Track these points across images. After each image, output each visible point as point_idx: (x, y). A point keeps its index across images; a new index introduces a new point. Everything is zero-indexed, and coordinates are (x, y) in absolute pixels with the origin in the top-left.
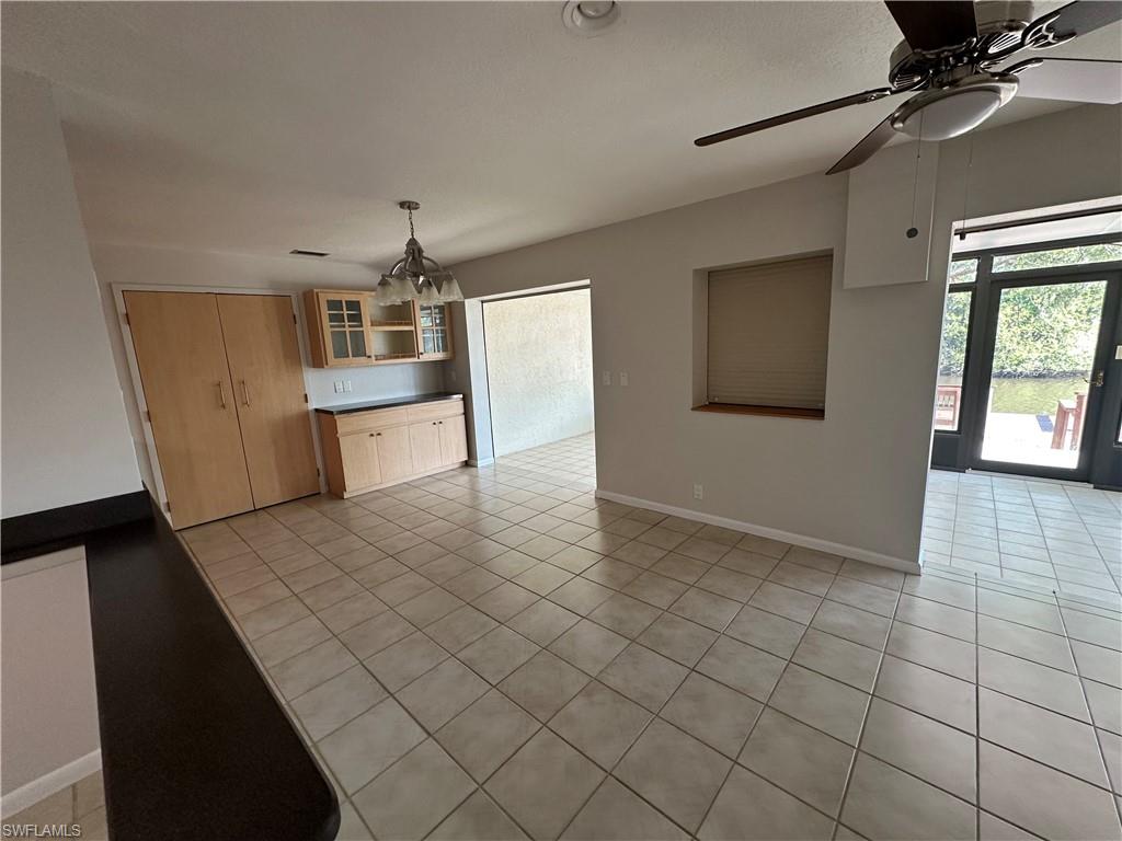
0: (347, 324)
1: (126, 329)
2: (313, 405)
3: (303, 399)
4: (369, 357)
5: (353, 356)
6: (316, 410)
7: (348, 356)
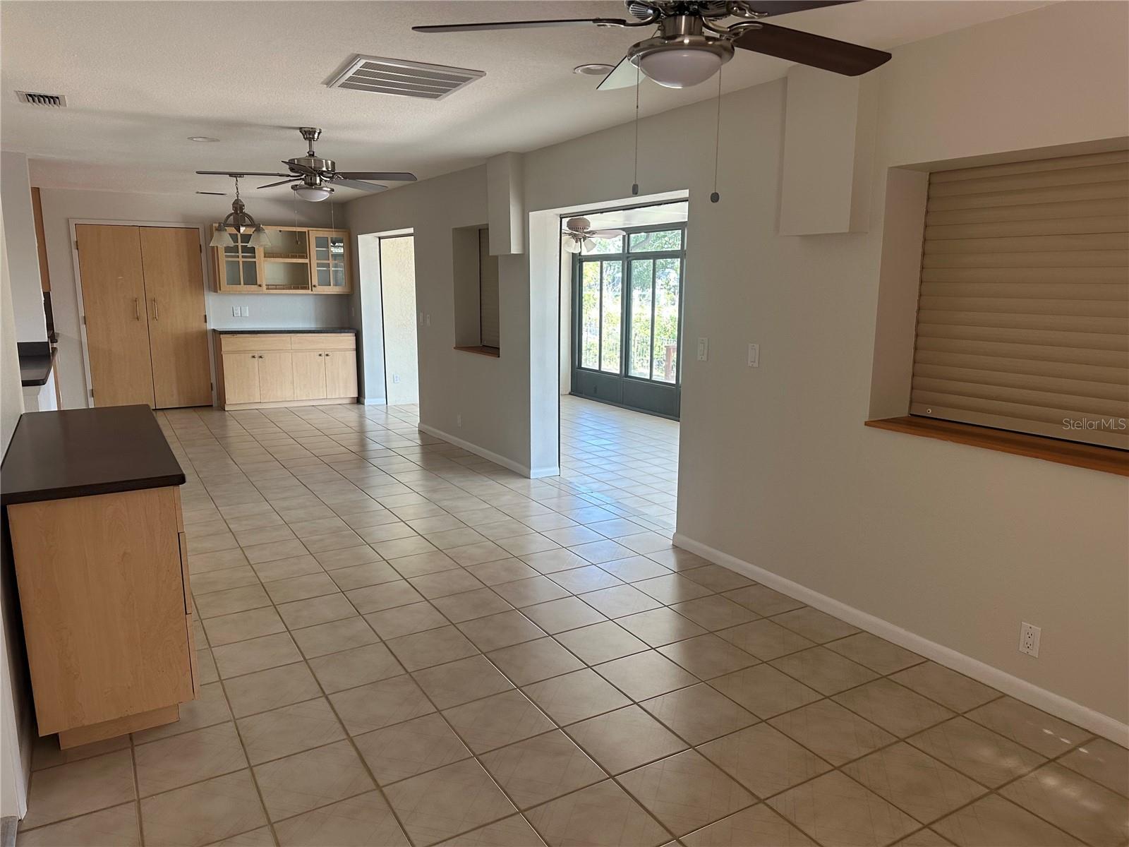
0: (240, 254)
1: (75, 252)
2: (212, 325)
3: (204, 320)
4: (260, 286)
5: (244, 284)
6: (214, 330)
7: (240, 284)
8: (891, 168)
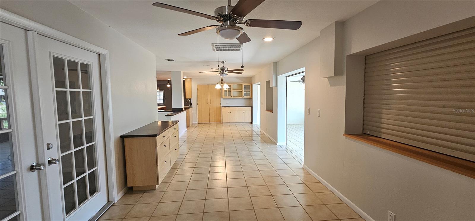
0: (228, 90)
1: (197, 90)
3: (220, 104)
4: (231, 97)
5: (228, 96)
6: (222, 106)
8: (347, 56)
